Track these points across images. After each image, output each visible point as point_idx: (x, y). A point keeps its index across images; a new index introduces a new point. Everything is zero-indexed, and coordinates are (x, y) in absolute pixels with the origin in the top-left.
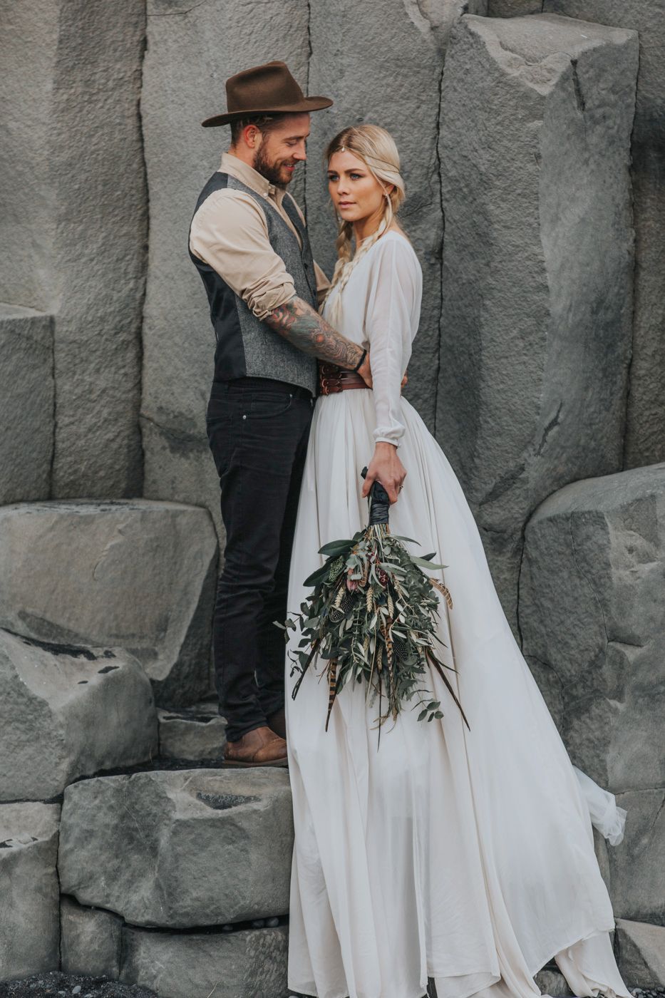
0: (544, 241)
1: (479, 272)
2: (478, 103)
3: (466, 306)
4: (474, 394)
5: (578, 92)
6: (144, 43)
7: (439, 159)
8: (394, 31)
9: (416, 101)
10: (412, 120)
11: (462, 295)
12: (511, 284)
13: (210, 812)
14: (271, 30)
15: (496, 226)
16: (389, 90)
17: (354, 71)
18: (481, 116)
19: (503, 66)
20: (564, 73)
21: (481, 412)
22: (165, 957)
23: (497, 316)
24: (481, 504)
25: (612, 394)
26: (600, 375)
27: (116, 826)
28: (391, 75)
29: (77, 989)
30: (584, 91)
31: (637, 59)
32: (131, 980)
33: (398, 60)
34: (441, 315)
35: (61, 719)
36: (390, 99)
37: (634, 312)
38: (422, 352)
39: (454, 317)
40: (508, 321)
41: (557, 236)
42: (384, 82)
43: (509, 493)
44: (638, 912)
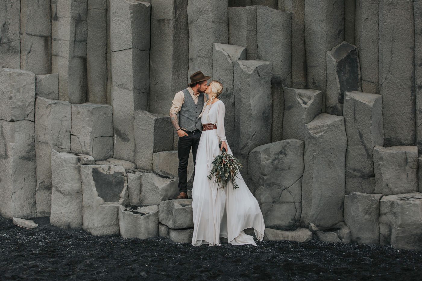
0: (251, 101)
1: (240, 107)
2: (239, 76)
3: (238, 113)
5: (258, 73)
6: (188, 68)
7: (234, 86)
8: (225, 63)
9: (229, 76)
12: (245, 109)
13: (181, 207)
16: (225, 74)
18: (239, 78)
19: (243, 69)
20: (255, 70)
21: (240, 133)
22: (174, 234)
23: (243, 115)
24: (241, 150)
25: (268, 129)
26: (265, 126)
27: (167, 210)
28: (225, 71)
29: (160, 240)
30: (259, 73)
31: (271, 67)
32: (170, 238)
33: (226, 68)
35: (160, 190)
37: (273, 114)
40: (245, 116)
41: (254, 100)
43: (245, 148)
44: (268, 226)
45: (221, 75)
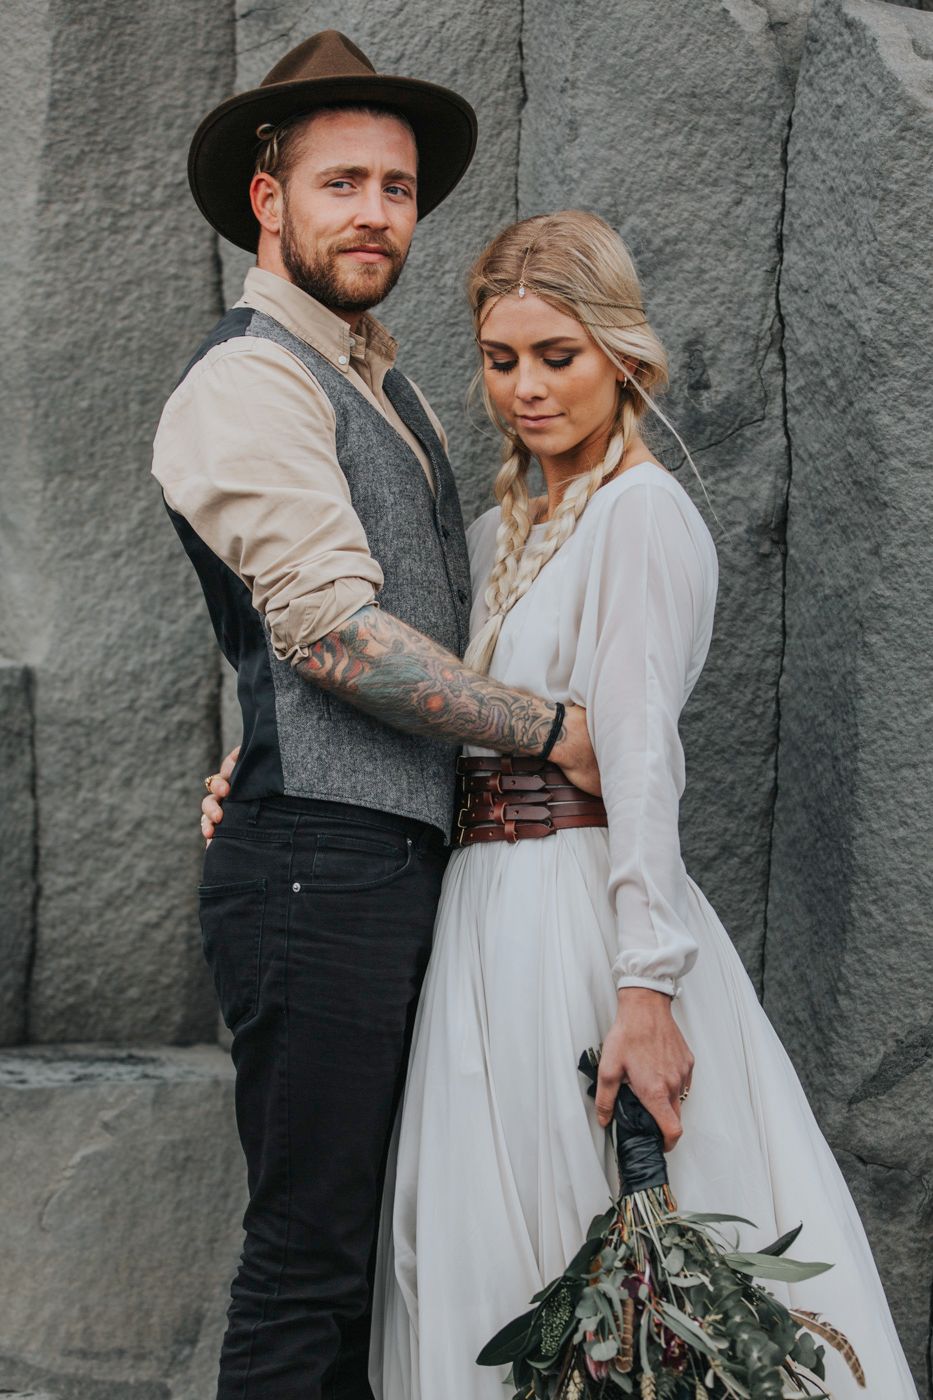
1: (856, 569)
2: (859, 180)
3: (830, 649)
4: (840, 849)
7: (781, 319)
8: (686, 30)
9: (733, 187)
10: (723, 231)
11: (823, 622)
12: (926, 596)
14: (441, 51)
15: (894, 462)
16: (674, 164)
17: (599, 124)
18: (866, 208)
19: (910, 91)
21: (854, 889)
23: (895, 671)
24: (852, 1101)
28: (678, 131)
33: (694, 95)
34: (782, 670)
36: (675, 185)
38: (739, 752)
39: (806, 673)
42: (664, 147)
43: (916, 1077)
45: (629, 179)
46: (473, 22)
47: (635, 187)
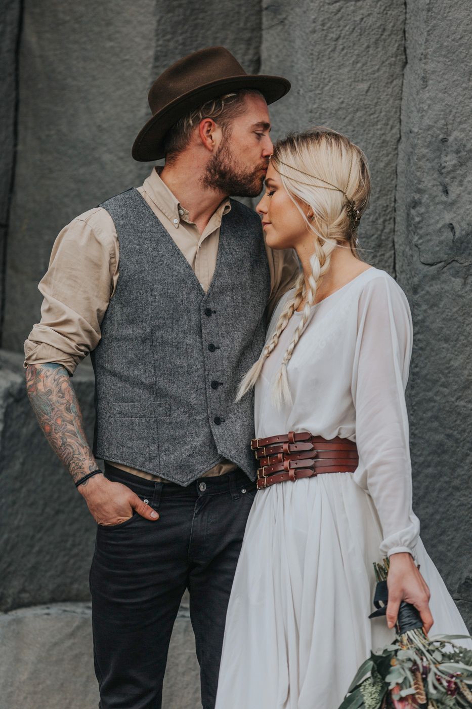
45: (454, 111)
46: (378, 19)
47: (458, 115)
